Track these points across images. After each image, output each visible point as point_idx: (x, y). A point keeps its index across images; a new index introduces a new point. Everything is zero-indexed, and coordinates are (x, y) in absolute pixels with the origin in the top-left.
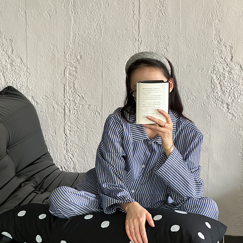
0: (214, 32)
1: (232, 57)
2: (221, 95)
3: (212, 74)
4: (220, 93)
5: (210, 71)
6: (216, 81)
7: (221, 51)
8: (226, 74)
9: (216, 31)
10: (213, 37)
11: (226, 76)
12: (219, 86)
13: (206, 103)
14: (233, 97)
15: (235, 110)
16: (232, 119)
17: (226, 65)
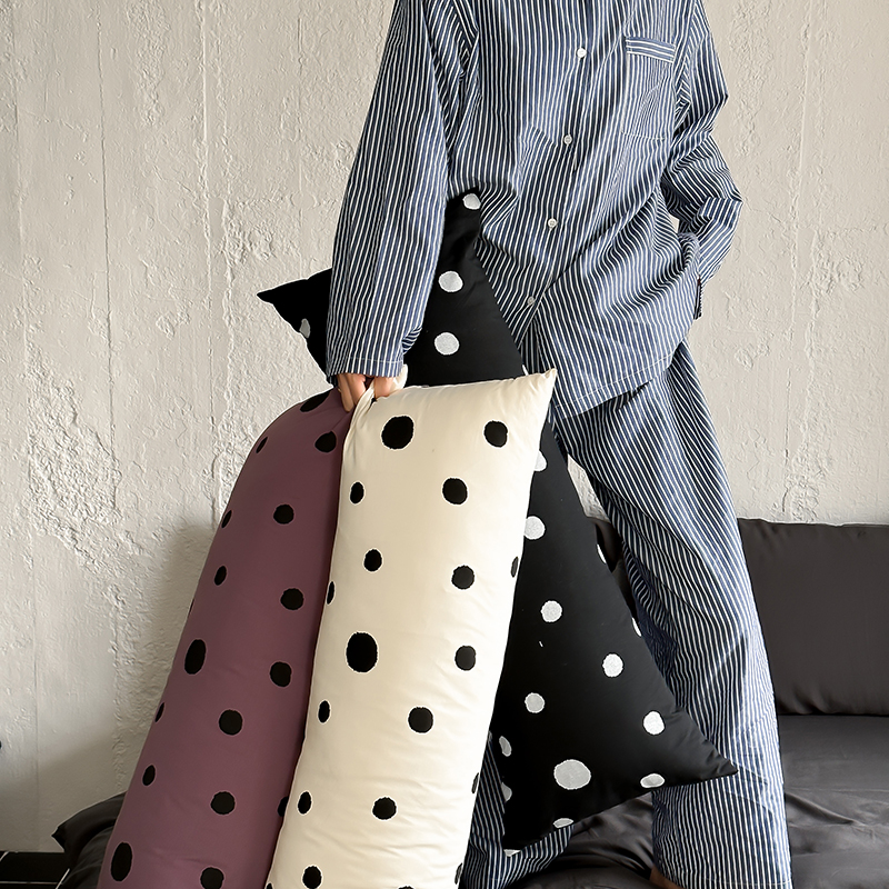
0: (27, 354)
1: (75, 414)
2: (55, 507)
3: (29, 457)
4: (52, 503)
5: (23, 450)
6: (40, 472)
7: (48, 400)
8: (63, 455)
9: (32, 352)
10: (27, 367)
11: (64, 461)
12: (49, 484)
13: (20, 527)
14: (84, 512)
15: (91, 543)
16: (85, 566)
17: (61, 433)
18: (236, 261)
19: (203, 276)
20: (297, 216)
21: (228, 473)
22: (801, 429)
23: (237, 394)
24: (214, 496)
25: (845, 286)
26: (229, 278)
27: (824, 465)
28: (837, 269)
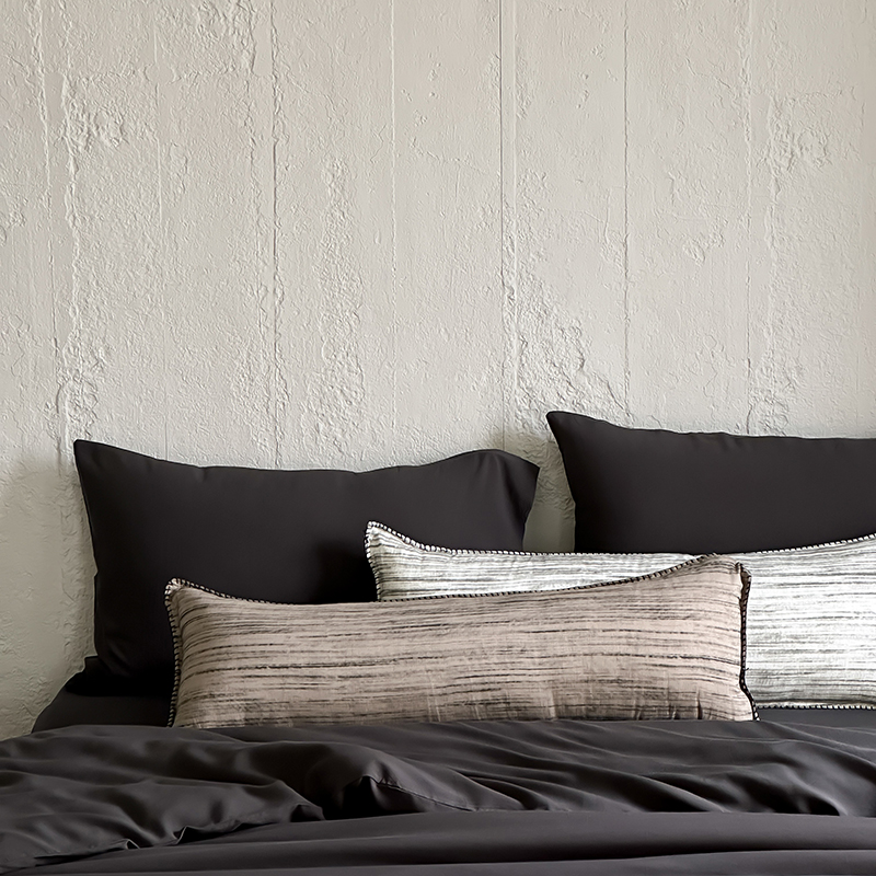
18: (80, 148)
19: (39, 167)
20: (153, 93)
21: (76, 407)
22: (766, 335)
23: (85, 310)
24: (60, 435)
25: (809, 162)
26: (72, 169)
27: (794, 376)
28: (799, 142)
